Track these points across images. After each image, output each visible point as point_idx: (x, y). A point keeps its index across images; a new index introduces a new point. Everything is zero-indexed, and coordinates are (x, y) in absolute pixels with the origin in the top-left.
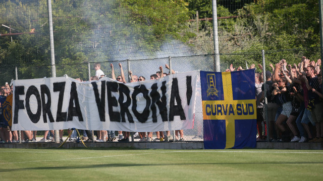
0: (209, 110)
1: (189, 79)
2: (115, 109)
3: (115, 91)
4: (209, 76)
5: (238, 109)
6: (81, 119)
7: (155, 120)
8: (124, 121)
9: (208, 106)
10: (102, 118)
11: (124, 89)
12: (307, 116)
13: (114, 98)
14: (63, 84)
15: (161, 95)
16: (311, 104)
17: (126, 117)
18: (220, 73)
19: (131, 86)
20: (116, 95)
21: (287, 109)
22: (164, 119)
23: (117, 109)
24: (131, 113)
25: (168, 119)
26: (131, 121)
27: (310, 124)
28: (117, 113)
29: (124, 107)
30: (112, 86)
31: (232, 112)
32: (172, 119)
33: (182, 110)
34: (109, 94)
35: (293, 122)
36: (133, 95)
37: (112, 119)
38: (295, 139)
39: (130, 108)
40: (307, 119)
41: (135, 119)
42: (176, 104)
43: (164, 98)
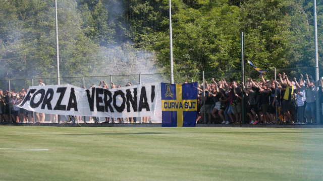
0: (166, 105)
1: (153, 87)
2: (100, 104)
3: (102, 93)
4: (167, 86)
5: (186, 105)
6: (76, 110)
7: (129, 111)
8: (107, 111)
9: (165, 103)
10: (92, 109)
11: (107, 92)
12: (231, 109)
13: (101, 98)
14: (65, 89)
15: (133, 96)
16: (235, 103)
17: (109, 109)
18: (174, 85)
19: (113, 91)
20: (102, 96)
21: (218, 106)
22: (135, 110)
23: (102, 104)
24: (113, 106)
25: (138, 110)
26: (112, 111)
27: (232, 114)
28: (102, 107)
29: (108, 103)
30: (100, 91)
31: (181, 106)
32: (140, 110)
33: (148, 105)
34: (97, 96)
35: (222, 113)
36: (114, 96)
37: (98, 110)
38: (224, 122)
39: (112, 103)
40: (230, 111)
41: (115, 110)
42: (144, 101)
43: (135, 98)
